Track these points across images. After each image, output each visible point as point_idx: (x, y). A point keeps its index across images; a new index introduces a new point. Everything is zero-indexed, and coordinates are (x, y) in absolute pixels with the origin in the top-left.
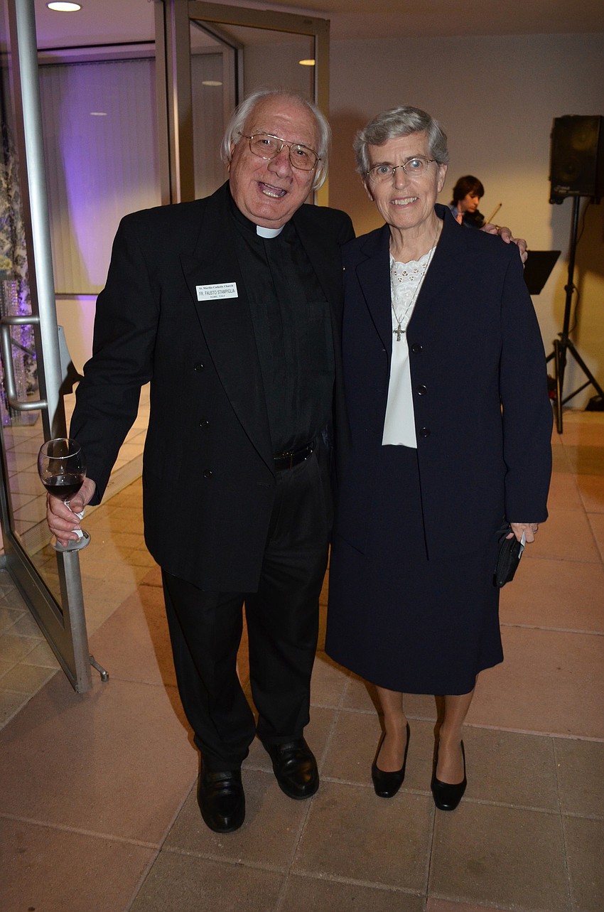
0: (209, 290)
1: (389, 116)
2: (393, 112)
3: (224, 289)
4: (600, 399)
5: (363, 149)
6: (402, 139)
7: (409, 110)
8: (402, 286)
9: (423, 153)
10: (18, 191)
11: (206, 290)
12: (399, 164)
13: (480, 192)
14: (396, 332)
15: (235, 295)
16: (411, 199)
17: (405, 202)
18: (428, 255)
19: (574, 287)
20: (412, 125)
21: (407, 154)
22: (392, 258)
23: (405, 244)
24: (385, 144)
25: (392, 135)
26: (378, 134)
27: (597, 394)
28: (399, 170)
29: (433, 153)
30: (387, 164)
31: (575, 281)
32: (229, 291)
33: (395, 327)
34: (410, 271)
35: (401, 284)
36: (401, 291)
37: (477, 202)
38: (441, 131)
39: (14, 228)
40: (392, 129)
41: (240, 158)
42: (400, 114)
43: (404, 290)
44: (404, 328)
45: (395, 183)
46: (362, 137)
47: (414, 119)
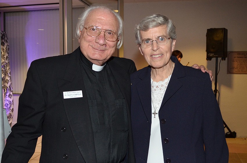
0: (69, 94)
1: (150, 18)
2: (152, 17)
3: (76, 93)
4: (230, 133)
5: (138, 33)
6: (156, 28)
7: (158, 16)
8: (156, 93)
9: (165, 35)
10: (8, 56)
11: (68, 94)
12: (154, 39)
13: (181, 56)
14: (153, 113)
15: (81, 96)
16: (160, 55)
17: (157, 56)
18: (168, 79)
19: (217, 91)
20: (160, 22)
21: (158, 35)
22: (152, 80)
23: (157, 74)
24: (148, 30)
25: (151, 26)
26: (145, 26)
27: (228, 131)
28: (155, 42)
29: (170, 34)
30: (149, 39)
31: (217, 88)
32: (78, 94)
33: (153, 111)
34: (160, 86)
35: (156, 91)
36: (156, 94)
37: (180, 60)
38: (173, 25)
39: (5, 69)
40: (151, 24)
41: (83, 36)
42: (155, 17)
43: (157, 94)
44: (157, 112)
45: (153, 47)
46: (138, 28)
47: (160, 20)
